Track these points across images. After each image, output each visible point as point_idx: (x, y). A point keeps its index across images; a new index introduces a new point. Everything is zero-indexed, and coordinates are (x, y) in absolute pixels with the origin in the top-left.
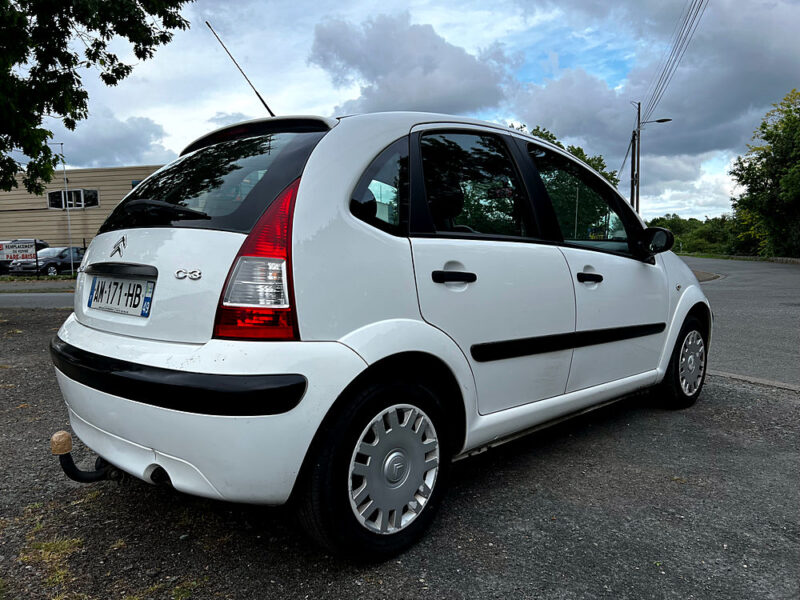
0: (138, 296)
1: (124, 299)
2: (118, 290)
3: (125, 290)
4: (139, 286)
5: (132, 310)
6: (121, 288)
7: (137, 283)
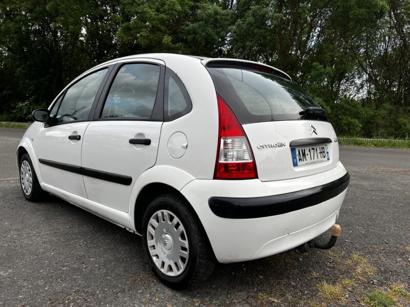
0: (324, 152)
1: (319, 155)
2: (315, 152)
3: (318, 151)
4: (323, 148)
5: (324, 159)
6: (316, 150)
7: (321, 147)
